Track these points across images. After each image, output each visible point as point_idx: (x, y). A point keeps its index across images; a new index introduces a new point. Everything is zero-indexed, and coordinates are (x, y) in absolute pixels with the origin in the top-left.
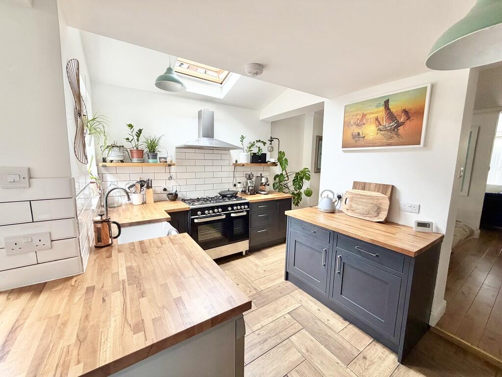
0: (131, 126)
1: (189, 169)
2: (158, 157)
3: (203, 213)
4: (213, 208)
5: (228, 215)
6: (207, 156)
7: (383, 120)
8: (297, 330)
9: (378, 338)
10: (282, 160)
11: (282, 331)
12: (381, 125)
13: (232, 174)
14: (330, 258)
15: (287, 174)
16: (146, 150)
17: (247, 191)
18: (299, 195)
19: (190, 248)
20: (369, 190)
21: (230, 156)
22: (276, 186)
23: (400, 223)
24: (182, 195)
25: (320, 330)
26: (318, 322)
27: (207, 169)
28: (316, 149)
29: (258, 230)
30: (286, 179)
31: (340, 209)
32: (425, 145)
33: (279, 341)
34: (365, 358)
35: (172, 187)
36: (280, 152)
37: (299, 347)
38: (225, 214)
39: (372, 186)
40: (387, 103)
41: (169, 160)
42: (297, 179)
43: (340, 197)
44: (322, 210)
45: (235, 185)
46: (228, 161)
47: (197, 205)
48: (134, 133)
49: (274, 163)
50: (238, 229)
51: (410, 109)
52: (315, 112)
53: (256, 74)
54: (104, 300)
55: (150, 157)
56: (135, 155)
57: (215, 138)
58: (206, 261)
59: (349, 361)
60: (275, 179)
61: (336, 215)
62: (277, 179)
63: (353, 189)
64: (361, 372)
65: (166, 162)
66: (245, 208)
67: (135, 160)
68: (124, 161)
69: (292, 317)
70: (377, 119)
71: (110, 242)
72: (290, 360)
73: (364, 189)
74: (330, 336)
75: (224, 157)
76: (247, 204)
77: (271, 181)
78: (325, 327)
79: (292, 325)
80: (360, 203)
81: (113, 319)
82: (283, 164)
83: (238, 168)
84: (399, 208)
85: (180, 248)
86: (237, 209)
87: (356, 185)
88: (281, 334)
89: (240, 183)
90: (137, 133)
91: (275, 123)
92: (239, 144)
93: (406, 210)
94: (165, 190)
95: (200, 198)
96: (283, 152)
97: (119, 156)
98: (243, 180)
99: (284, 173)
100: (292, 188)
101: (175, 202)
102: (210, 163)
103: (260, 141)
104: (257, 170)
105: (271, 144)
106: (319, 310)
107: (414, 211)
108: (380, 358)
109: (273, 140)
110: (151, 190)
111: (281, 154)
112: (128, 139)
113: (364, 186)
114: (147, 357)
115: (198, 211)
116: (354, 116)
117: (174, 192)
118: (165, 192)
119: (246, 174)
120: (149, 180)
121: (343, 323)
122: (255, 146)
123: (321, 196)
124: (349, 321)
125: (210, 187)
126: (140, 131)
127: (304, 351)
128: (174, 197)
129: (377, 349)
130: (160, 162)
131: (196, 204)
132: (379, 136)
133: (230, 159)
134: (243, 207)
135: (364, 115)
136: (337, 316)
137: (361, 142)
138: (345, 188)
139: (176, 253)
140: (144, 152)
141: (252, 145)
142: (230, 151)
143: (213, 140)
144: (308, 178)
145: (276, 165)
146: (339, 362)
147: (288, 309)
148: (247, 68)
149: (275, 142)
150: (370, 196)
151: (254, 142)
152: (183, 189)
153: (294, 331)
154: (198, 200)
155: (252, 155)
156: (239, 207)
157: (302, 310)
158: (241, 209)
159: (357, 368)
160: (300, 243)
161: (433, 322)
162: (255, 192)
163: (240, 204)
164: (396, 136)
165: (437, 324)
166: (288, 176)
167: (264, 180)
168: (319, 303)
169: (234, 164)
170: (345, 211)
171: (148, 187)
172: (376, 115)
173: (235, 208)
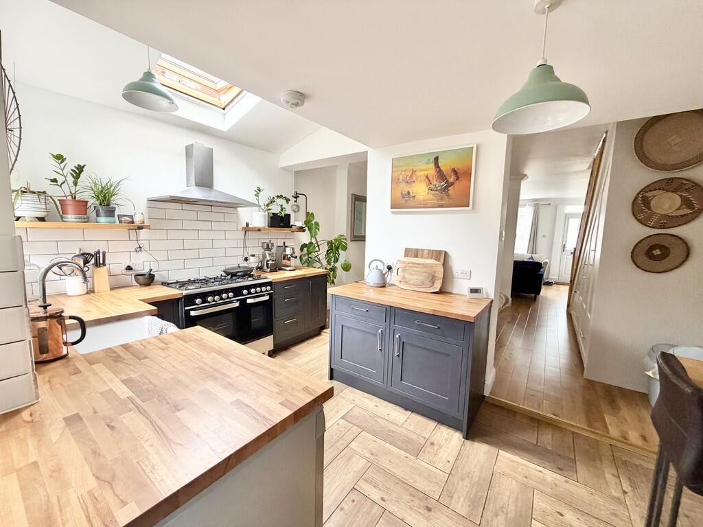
0: (60, 158)
1: (171, 235)
2: (117, 213)
3: (204, 301)
4: (219, 293)
5: (243, 302)
6: (201, 216)
7: (433, 179)
8: (356, 435)
9: (441, 419)
10: (310, 224)
11: (339, 440)
12: (431, 184)
13: (241, 244)
14: (387, 341)
15: (317, 243)
16: (92, 202)
17: (266, 267)
18: (333, 270)
19: (217, 344)
20: (422, 258)
21: (238, 216)
22: (304, 259)
23: (454, 292)
24: (161, 275)
25: (382, 427)
26: (379, 420)
27: (203, 235)
28: (351, 211)
29: (284, 319)
30: (317, 249)
31: (391, 282)
32: (473, 208)
33: (336, 452)
34: (432, 444)
35: (143, 263)
36: (307, 214)
37: (362, 453)
38: (238, 300)
39: (426, 253)
40: (436, 159)
41: (137, 219)
42: (332, 249)
43: (390, 268)
44: (371, 284)
45: (246, 259)
46: (235, 224)
47: (192, 289)
48: (67, 171)
49: (302, 228)
50: (257, 320)
51: (459, 169)
52: (350, 164)
53: (296, 105)
54: (112, 428)
55: (102, 212)
56: (70, 209)
57: (215, 187)
58: (251, 355)
59: (417, 451)
60: (302, 249)
61: (388, 289)
62: (305, 249)
63: (405, 256)
64: (431, 458)
65: (133, 222)
66: (266, 291)
67: (71, 217)
68: (46, 219)
69: (347, 421)
70: (427, 177)
71: (65, 352)
72: (354, 469)
73: (416, 256)
74: (393, 432)
75: (228, 217)
76: (270, 284)
77: (298, 253)
78: (387, 423)
79: (349, 430)
80: (413, 273)
81: (146, 445)
82: (312, 229)
83: (250, 234)
84: (453, 275)
85: (200, 345)
86: (256, 292)
87: (408, 252)
88: (338, 444)
89: (253, 256)
90: (72, 170)
91: (300, 174)
92: (253, 199)
93: (459, 277)
94: (129, 268)
95: (192, 279)
96: (312, 213)
97: (35, 210)
98: (259, 251)
99: (314, 241)
100: (324, 262)
101: (149, 287)
102: (207, 225)
103: (281, 196)
104: (278, 237)
105: (296, 201)
106: (376, 406)
107: (465, 277)
108: (446, 440)
109: (298, 197)
110: (103, 270)
111: (309, 216)
112: (55, 180)
113: (416, 253)
114: (224, 474)
115: (197, 298)
116: (402, 171)
117: (146, 271)
118: (130, 272)
119: (262, 243)
120: (99, 252)
121: (405, 414)
122: (275, 203)
123: (369, 267)
124: (410, 410)
125: (208, 262)
126: (81, 169)
127: (368, 455)
128: (148, 280)
129: (442, 433)
130: (120, 222)
131: (189, 288)
132: (431, 196)
133: (238, 221)
134: (264, 288)
135: (414, 172)
136: (398, 408)
137: (411, 202)
138: (395, 257)
139: (198, 352)
140: (89, 204)
141: (271, 202)
142: (238, 209)
143: (211, 191)
144: (345, 248)
145: (304, 231)
146: (408, 455)
147: (339, 413)
148: (283, 96)
149: (301, 199)
150: (423, 264)
151: (274, 198)
152: (164, 266)
153: (352, 437)
154: (191, 282)
155: (272, 215)
156: (258, 289)
157: (357, 411)
158: (261, 291)
159: (427, 455)
160: (348, 328)
161: (487, 393)
162: (276, 268)
163: (260, 285)
164: (446, 197)
165: (491, 393)
166: (318, 246)
167: (288, 251)
168: (374, 398)
169: (243, 228)
170: (397, 283)
171: (97, 264)
172: (426, 173)
173: (253, 290)
